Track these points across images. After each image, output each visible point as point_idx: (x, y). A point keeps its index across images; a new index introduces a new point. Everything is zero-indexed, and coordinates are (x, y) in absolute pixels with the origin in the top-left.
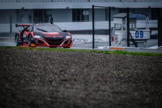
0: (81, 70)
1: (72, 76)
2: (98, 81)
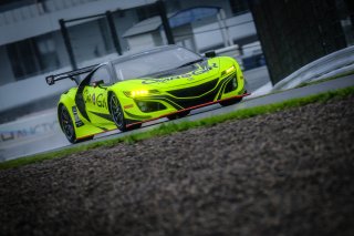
0: (75, 207)
1: (56, 230)
2: (130, 224)
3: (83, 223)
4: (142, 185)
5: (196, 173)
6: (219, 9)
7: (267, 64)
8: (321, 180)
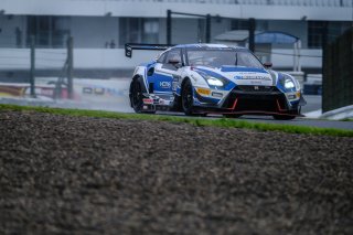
0: (133, 163)
1: (113, 177)
2: (173, 190)
3: (136, 178)
4: (192, 161)
5: (239, 165)
6: (297, 39)
7: (323, 94)
8: (336, 201)
